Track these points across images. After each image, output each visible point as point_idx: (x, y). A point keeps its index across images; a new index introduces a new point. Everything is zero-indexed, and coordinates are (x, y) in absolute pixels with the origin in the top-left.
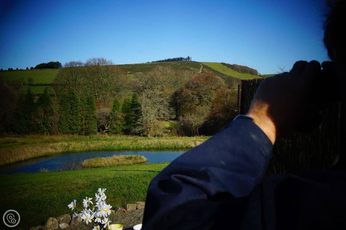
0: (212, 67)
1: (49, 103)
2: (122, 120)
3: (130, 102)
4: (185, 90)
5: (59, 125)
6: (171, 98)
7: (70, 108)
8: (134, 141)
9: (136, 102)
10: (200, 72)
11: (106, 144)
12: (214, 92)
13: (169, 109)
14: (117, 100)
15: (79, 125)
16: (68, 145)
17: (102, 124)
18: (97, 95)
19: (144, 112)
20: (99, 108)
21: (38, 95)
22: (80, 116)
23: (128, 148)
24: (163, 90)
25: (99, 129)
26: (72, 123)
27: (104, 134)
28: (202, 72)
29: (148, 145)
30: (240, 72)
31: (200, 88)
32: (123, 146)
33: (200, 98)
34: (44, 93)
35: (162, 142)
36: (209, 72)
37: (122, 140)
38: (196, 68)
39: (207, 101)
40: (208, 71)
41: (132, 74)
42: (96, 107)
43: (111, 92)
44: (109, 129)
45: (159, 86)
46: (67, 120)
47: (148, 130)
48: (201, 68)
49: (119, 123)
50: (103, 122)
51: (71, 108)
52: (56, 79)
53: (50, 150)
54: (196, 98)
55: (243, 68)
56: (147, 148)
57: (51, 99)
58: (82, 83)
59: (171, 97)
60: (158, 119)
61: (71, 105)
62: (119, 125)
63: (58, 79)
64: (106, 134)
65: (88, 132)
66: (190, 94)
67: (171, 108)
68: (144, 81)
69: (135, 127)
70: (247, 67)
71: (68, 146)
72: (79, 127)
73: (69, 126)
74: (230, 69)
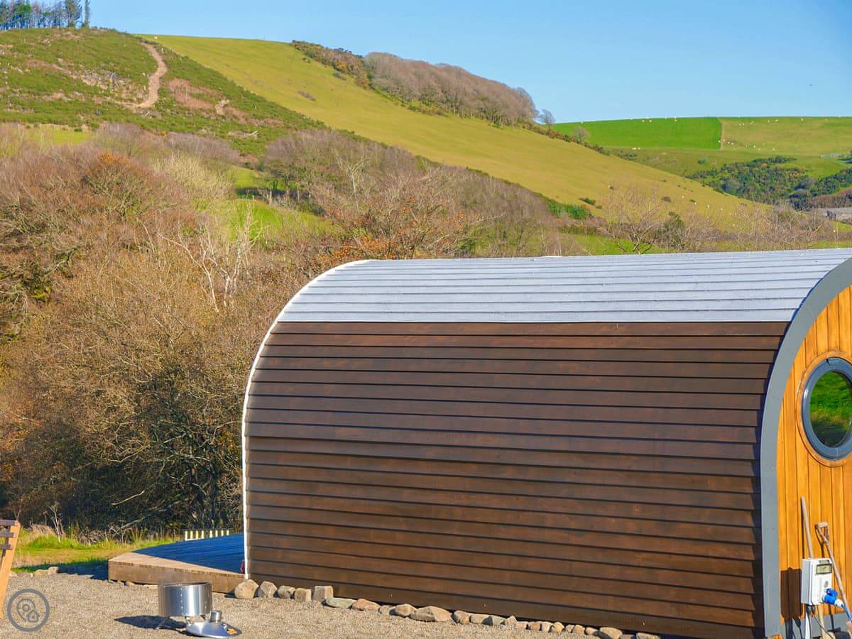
0: (230, 74)
10: (142, 105)
28: (158, 106)
30: (412, 108)
36: (206, 106)
38: (121, 75)
40: (198, 97)
48: (154, 81)
55: (438, 79)
70: (460, 73)
74: (349, 88)
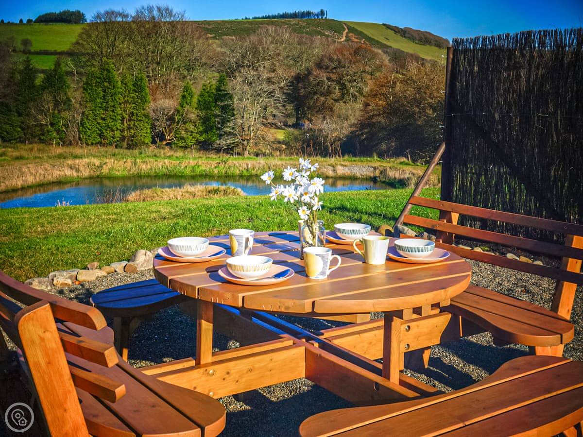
0: (365, 32)
1: (64, 86)
2: (197, 123)
3: (214, 91)
4: (316, 72)
5: (81, 128)
6: (288, 86)
7: (102, 96)
8: (222, 161)
9: (224, 91)
10: (342, 40)
11: (170, 165)
12: (369, 77)
13: (284, 106)
14: (188, 86)
15: (117, 131)
16: (101, 163)
17: (161, 129)
18: (151, 75)
19: (238, 110)
20: (155, 100)
21: (43, 72)
22: (120, 112)
23: (211, 174)
24: (274, 71)
25: (153, 138)
26: (104, 125)
27: (164, 149)
28: (346, 40)
29: (247, 170)
30: (416, 43)
31: (343, 69)
32: (202, 170)
33: (343, 87)
34: (56, 67)
35: (273, 166)
36: (359, 41)
37: (200, 159)
38: (336, 32)
39: (355, 95)
40: (356, 38)
41: (216, 39)
42: (149, 98)
43: (179, 70)
44: (173, 139)
45: (267, 63)
46: (95, 119)
47: (245, 143)
48: (345, 33)
49: (192, 129)
50: (161, 125)
51: (104, 96)
52: (77, 43)
53: (68, 172)
54: (335, 88)
55: (423, 35)
56: (245, 175)
57: (68, 79)
58: (125, 51)
59: (289, 84)
60: (264, 124)
61: (104, 91)
62: (192, 132)
63: (81, 42)
64: (167, 148)
65: (135, 143)
66: (325, 79)
67: (288, 105)
68: (240, 54)
69: (220, 136)
71: (100, 167)
72: (118, 134)
73: (98, 132)
74: (398, 37)
